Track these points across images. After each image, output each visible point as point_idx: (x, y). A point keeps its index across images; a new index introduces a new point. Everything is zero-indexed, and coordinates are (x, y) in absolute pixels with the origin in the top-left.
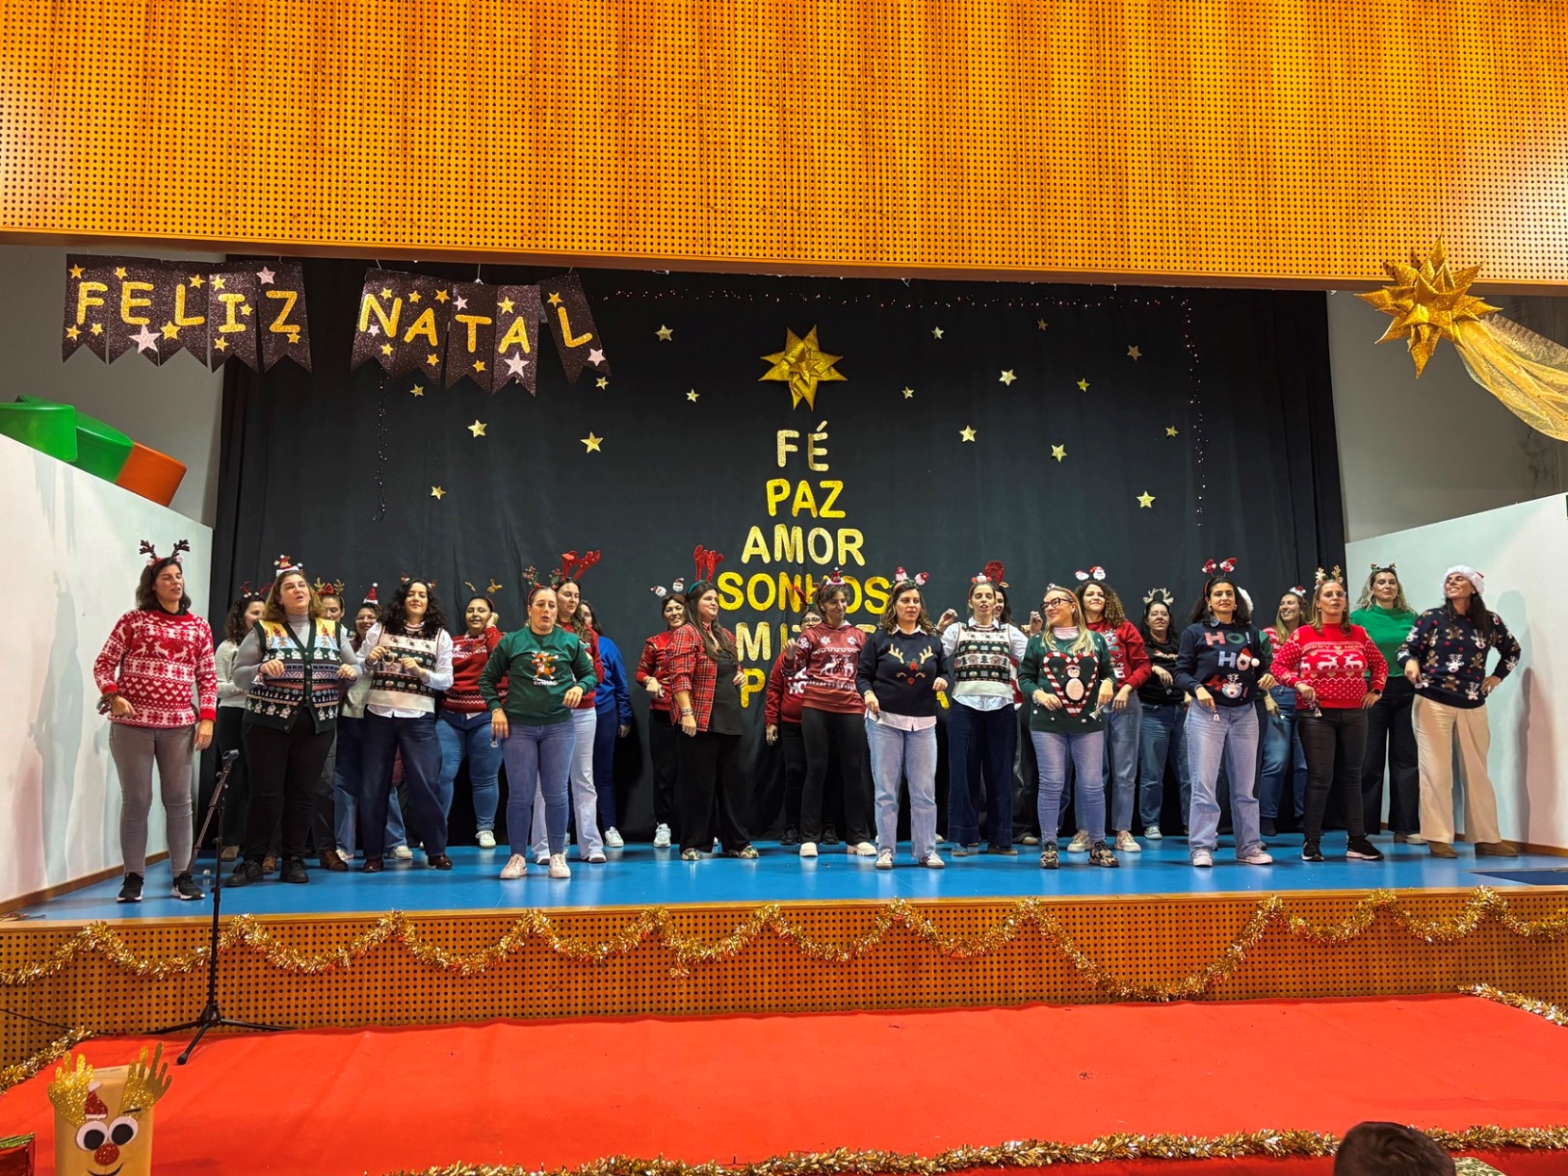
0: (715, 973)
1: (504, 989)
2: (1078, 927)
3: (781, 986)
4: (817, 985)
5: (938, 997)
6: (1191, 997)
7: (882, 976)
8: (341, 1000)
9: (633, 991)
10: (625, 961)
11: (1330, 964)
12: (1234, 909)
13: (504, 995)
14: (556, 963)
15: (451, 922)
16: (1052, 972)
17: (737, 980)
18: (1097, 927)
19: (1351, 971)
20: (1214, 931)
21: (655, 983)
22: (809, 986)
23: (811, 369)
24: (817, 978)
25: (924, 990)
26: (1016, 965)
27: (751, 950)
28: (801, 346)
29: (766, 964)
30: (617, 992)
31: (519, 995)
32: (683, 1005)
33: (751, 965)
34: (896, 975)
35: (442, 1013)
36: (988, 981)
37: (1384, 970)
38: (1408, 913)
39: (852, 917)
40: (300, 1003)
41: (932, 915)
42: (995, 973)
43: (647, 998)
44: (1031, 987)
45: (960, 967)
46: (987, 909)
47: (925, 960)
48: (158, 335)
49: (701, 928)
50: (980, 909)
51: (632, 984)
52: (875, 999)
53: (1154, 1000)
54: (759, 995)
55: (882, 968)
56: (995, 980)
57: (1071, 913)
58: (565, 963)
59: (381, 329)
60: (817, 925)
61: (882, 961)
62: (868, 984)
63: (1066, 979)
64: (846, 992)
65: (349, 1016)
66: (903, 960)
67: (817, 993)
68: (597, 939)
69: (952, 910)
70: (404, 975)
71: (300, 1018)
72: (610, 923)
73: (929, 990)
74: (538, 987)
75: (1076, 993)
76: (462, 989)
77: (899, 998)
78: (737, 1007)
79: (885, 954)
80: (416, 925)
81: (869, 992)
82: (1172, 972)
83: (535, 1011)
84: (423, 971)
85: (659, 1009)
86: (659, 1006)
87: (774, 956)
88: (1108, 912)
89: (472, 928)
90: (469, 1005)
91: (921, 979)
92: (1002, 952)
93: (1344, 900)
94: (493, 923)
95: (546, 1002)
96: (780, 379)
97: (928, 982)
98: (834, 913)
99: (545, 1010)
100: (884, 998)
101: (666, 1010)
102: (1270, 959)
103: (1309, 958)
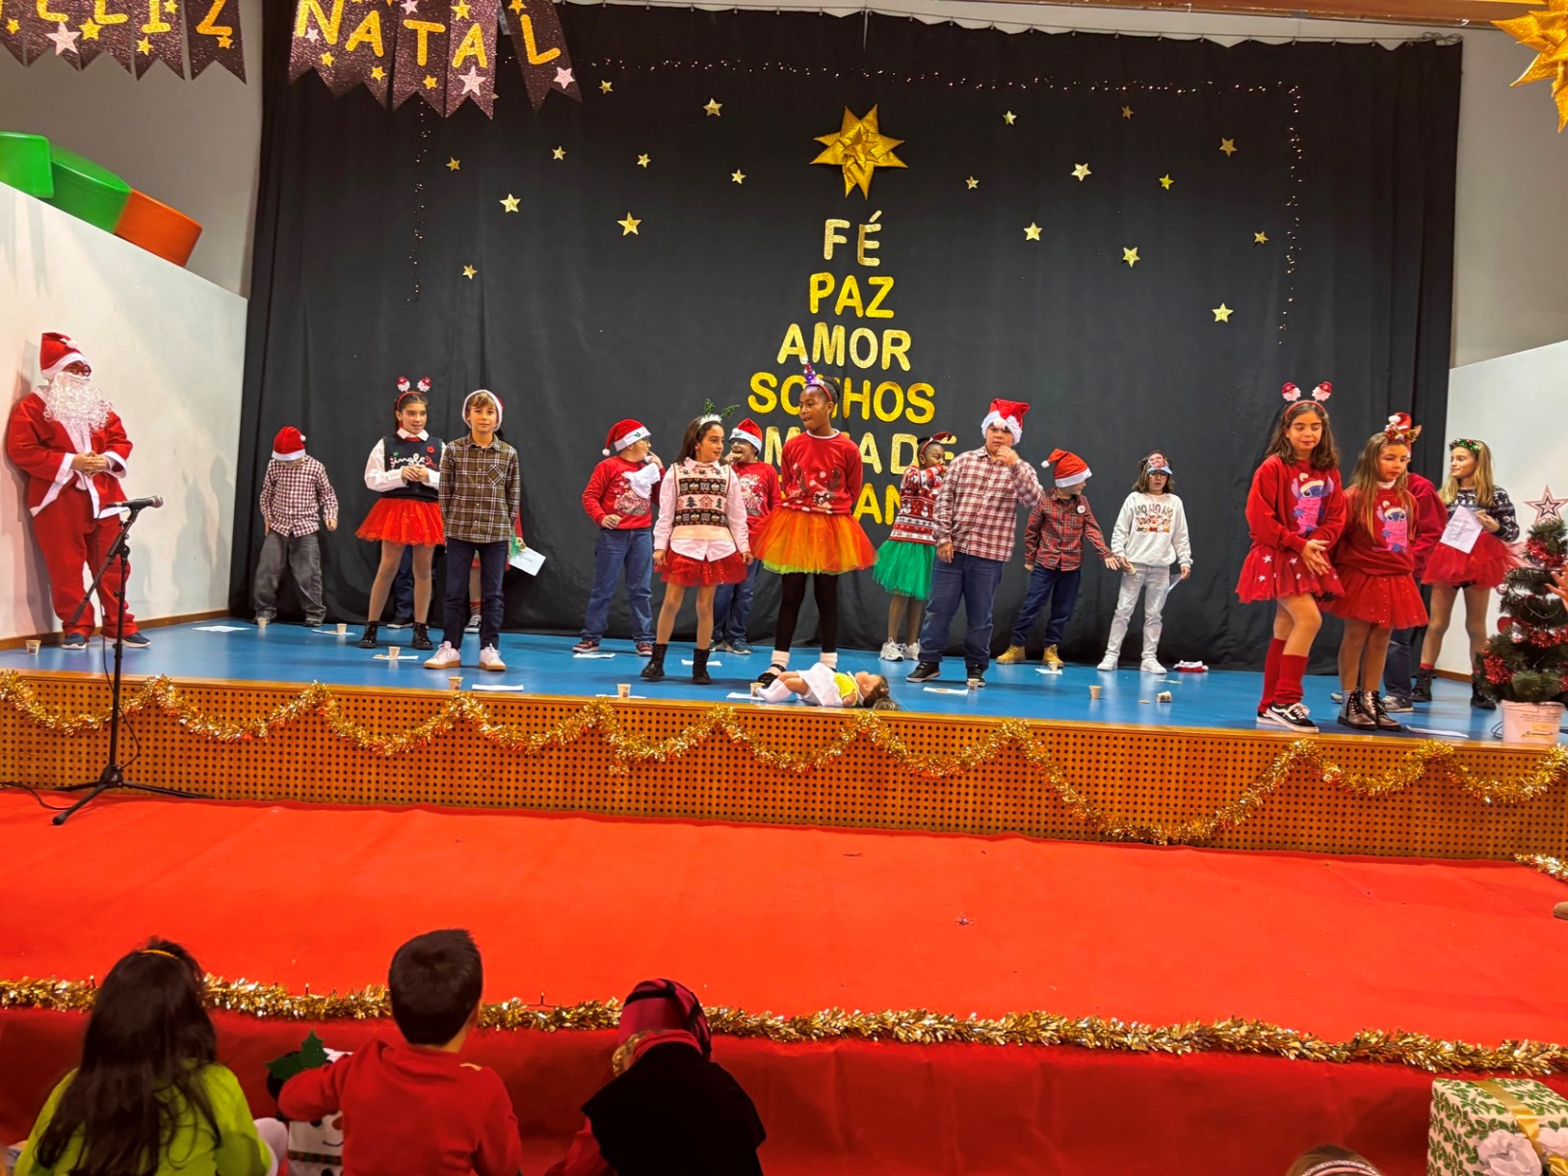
0: (660, 774)
1: (431, 773)
2: (1070, 756)
3: (731, 793)
4: (770, 795)
5: (904, 819)
6: (1195, 843)
7: (842, 791)
8: (260, 772)
9: (569, 786)
10: (563, 754)
11: (1364, 819)
12: (1256, 749)
13: (431, 781)
14: (487, 751)
15: (377, 699)
16: (1036, 802)
17: (683, 783)
18: (1093, 757)
19: (1388, 828)
20: (1230, 772)
21: (594, 779)
22: (762, 795)
23: (868, 153)
24: (771, 787)
25: (890, 810)
26: (995, 792)
27: (701, 752)
28: (858, 126)
29: (716, 768)
30: (552, 786)
31: (447, 781)
32: (623, 805)
33: (700, 768)
34: (859, 792)
35: (365, 794)
36: (962, 806)
37: (1428, 831)
38: (1466, 769)
39: (813, 725)
40: (218, 771)
41: (903, 730)
42: (971, 798)
43: (585, 795)
44: (1010, 816)
45: (931, 788)
46: (967, 728)
48: (76, 34)
49: (646, 726)
50: (958, 727)
51: (569, 778)
52: (833, 815)
53: (1150, 842)
54: (706, 800)
55: (843, 783)
56: (970, 806)
57: (1063, 740)
58: (497, 752)
59: (320, 33)
60: (774, 732)
61: (844, 775)
62: (827, 798)
63: (1051, 811)
64: (802, 804)
65: (268, 789)
66: (867, 776)
67: (770, 803)
68: (533, 728)
69: (926, 726)
70: (326, 751)
71: (217, 786)
72: (549, 713)
73: (893, 810)
74: (468, 774)
75: (1062, 827)
76: (386, 771)
77: (860, 816)
78: (681, 811)
79: (847, 767)
80: (340, 700)
81: (827, 806)
82: (1175, 813)
83: (463, 798)
84: (346, 748)
85: (597, 807)
86: (597, 804)
87: (725, 761)
88: (1106, 742)
89: (398, 707)
90: (394, 787)
91: (886, 797)
92: (980, 775)
93: (1390, 749)
94: (422, 704)
95: (476, 791)
96: (832, 162)
97: (894, 802)
98: (794, 721)
99: (475, 798)
100: (844, 815)
101: (605, 808)
102: (1292, 808)
103: (1340, 810)
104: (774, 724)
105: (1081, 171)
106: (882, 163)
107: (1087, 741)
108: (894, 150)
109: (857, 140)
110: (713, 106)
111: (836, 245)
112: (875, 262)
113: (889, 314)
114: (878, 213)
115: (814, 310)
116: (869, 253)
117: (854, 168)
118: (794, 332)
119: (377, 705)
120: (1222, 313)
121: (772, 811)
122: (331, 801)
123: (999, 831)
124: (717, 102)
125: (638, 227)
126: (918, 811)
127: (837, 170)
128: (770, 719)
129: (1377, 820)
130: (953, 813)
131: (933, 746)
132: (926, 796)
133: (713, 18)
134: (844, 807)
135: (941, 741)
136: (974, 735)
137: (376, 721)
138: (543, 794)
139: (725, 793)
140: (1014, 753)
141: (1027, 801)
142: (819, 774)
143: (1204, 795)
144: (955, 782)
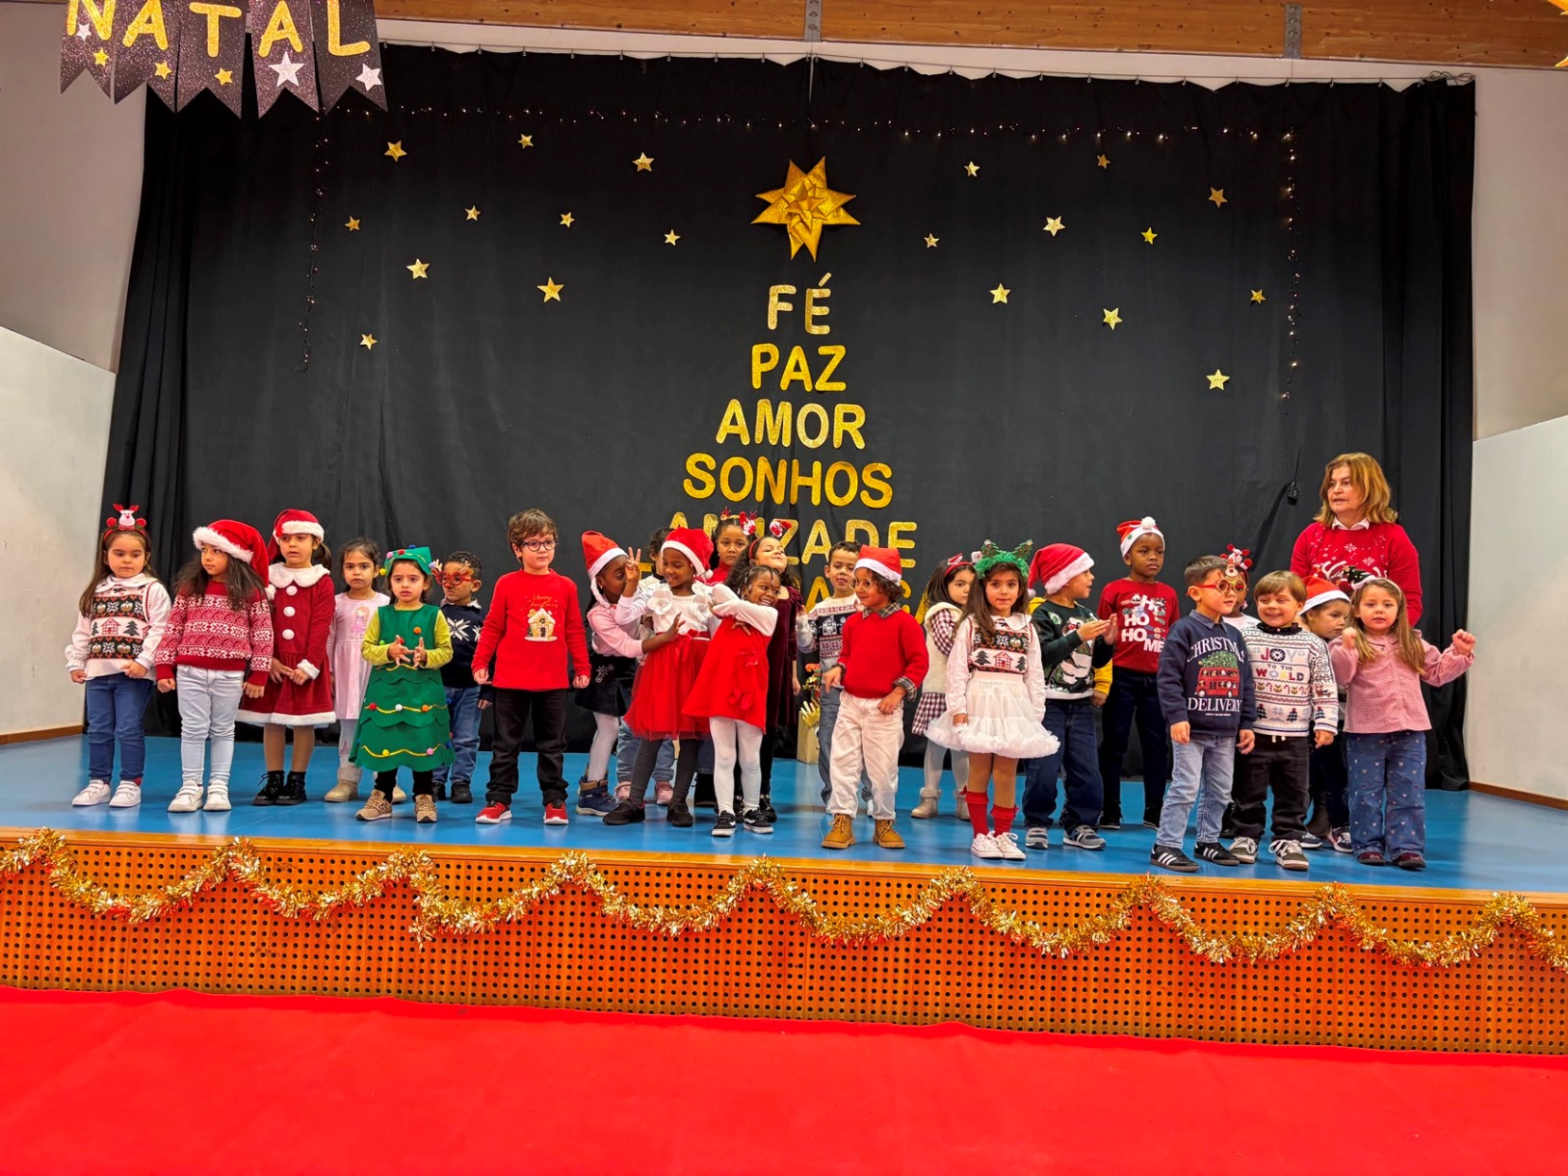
5: (812, 1004)
9: (374, 965)
11: (1420, 1001)
14: (268, 918)
15: (124, 851)
17: (523, 959)
19: (1451, 1013)
23: (814, 210)
25: (794, 992)
26: (933, 967)
28: (804, 181)
31: (214, 959)
32: (444, 988)
33: (545, 939)
34: (754, 969)
35: (105, 977)
37: (1504, 1015)
38: (1549, 934)
41: (812, 886)
44: (953, 1000)
47: (798, 950)
49: (476, 883)
51: (374, 953)
52: (721, 1000)
54: (554, 982)
55: (734, 957)
57: (1021, 897)
59: (92, 28)
61: (734, 947)
63: (1007, 992)
64: (680, 987)
66: (766, 948)
67: (639, 985)
73: (800, 992)
74: (242, 949)
75: (1020, 1013)
76: (134, 945)
77: (757, 1001)
78: (521, 996)
79: (739, 936)
80: (76, 852)
81: (713, 989)
82: (1169, 994)
83: (234, 981)
84: (82, 917)
85: (410, 992)
86: (411, 987)
87: (578, 930)
88: (1076, 899)
89: (152, 861)
90: (143, 967)
91: (790, 976)
92: (913, 945)
93: (1449, 907)
94: (184, 856)
95: (251, 971)
96: (776, 222)
97: (800, 982)
98: (669, 875)
99: (250, 981)
100: (735, 1000)
101: (421, 992)
102: (1324, 986)
103: (1387, 989)
104: (643, 879)
105: (1054, 225)
106: (831, 221)
107: (1051, 898)
108: (845, 206)
109: (803, 195)
110: (644, 161)
111: (780, 313)
112: (825, 330)
113: (841, 386)
114: (828, 276)
115: (757, 384)
116: (818, 320)
117: (800, 227)
118: (735, 408)
119: (124, 859)
120: (1217, 380)
121: (640, 996)
122: (60, 986)
123: (938, 1019)
124: (648, 156)
125: (560, 293)
126: (833, 994)
127: (781, 230)
128: (637, 873)
129: (1436, 1002)
130: (878, 996)
131: (851, 906)
132: (843, 973)
133: (644, 66)
134: (735, 989)
135: (861, 899)
136: (905, 891)
137: (122, 881)
138: (339, 974)
139: (578, 972)
140: (956, 915)
141: (975, 979)
142: (702, 945)
143: (1207, 970)
144: (880, 953)
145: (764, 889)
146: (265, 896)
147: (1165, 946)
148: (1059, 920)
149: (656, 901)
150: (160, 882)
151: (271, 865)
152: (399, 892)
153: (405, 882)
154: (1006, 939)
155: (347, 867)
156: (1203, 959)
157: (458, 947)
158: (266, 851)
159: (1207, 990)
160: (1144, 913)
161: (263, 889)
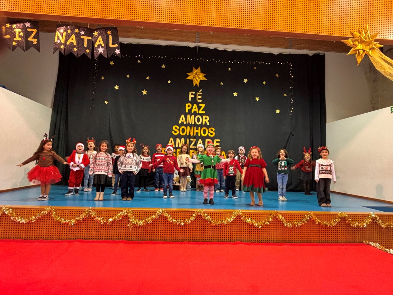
1: (82, 230)
3: (164, 234)
4: (175, 233)
5: (210, 239)
7: (194, 232)
8: (34, 232)
10: (118, 224)
14: (97, 224)
17: (151, 231)
19: (333, 236)
23: (199, 77)
25: (206, 236)
26: (234, 230)
28: (196, 71)
30: (115, 233)
31: (86, 233)
32: (134, 238)
34: (198, 232)
35: (63, 237)
38: (350, 220)
39: (186, 214)
41: (210, 215)
42: (228, 232)
43: (124, 236)
44: (238, 237)
45: (217, 230)
46: (226, 213)
47: (207, 228)
49: (141, 216)
50: (224, 214)
51: (120, 231)
54: (157, 236)
55: (194, 230)
56: (228, 234)
59: (60, 41)
60: (175, 216)
62: (190, 234)
63: (248, 235)
64: (183, 236)
65: (36, 236)
69: (216, 213)
70: (52, 225)
71: (21, 236)
73: (208, 236)
74: (92, 230)
75: (251, 239)
76: (69, 230)
77: (199, 238)
78: (151, 239)
79: (195, 225)
80: (57, 211)
81: (190, 236)
82: (280, 234)
83: (90, 237)
84: (58, 225)
86: (127, 238)
90: (71, 235)
91: (206, 233)
92: (230, 226)
93: (332, 215)
94: (80, 211)
95: (94, 235)
96: (190, 79)
97: (208, 234)
98: (181, 213)
100: (194, 238)
101: (130, 239)
102: (309, 231)
103: (321, 231)
105: (245, 81)
106: (202, 79)
107: (257, 216)
108: (205, 76)
109: (196, 74)
111: (192, 98)
112: (201, 101)
113: (204, 112)
114: (201, 90)
115: (187, 112)
116: (199, 99)
117: (195, 80)
118: (183, 116)
119: (67, 212)
121: (175, 238)
122: (53, 239)
123: (235, 241)
124: (164, 65)
125: (147, 93)
126: (214, 236)
127: (191, 81)
128: (175, 213)
129: (330, 234)
130: (223, 236)
131: (217, 219)
132: (216, 232)
133: (163, 47)
134: (195, 236)
135: (220, 217)
136: (228, 215)
137: (67, 217)
138: (112, 235)
139: (162, 234)
140: (238, 220)
141: (242, 232)
142: (188, 227)
143: (287, 229)
144: (224, 228)
145: (201, 215)
146: (97, 219)
147: (279, 225)
148: (259, 220)
149: (178, 218)
150: (75, 217)
151: (98, 213)
152: (126, 218)
153: (127, 216)
154: (248, 224)
155: (114, 213)
156: (286, 227)
157: (137, 229)
158: (97, 210)
159: (287, 233)
160: (275, 218)
161: (97, 218)
